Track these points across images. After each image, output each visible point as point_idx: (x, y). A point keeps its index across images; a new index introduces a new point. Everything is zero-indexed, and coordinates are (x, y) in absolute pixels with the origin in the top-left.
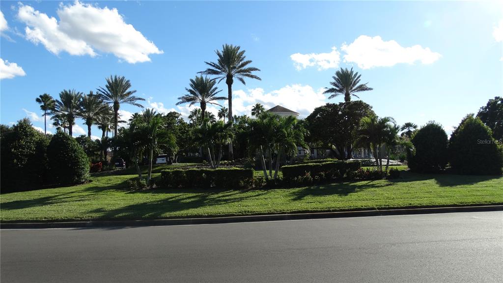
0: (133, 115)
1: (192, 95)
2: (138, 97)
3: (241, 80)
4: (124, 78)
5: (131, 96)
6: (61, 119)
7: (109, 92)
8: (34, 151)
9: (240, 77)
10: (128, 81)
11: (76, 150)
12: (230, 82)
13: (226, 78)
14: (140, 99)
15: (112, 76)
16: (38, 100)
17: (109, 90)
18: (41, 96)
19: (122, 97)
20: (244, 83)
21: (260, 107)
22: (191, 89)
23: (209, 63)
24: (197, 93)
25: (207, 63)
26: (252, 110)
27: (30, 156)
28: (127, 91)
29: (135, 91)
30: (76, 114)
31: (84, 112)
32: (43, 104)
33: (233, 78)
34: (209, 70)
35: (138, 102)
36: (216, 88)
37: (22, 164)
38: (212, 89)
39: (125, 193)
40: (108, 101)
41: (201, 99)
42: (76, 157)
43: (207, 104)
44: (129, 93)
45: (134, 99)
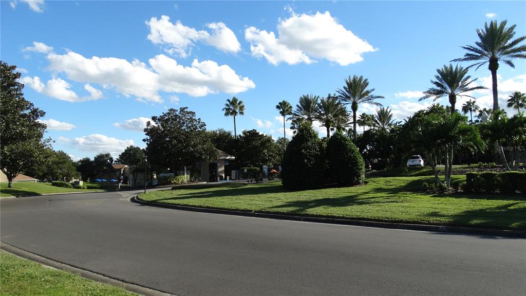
0: (361, 116)
1: (439, 88)
2: (377, 95)
3: (509, 63)
4: (361, 77)
5: (370, 94)
6: (297, 123)
7: (347, 93)
8: (318, 151)
9: (508, 59)
10: (366, 80)
11: (353, 150)
12: (494, 67)
13: (488, 63)
14: (378, 97)
15: (350, 77)
16: (278, 107)
17: (347, 91)
18: (280, 103)
19: (361, 97)
20: (512, 65)
21: (520, 96)
22: (437, 81)
23: (466, 47)
24: (446, 85)
25: (465, 48)
26: (509, 100)
27: (316, 156)
28: (365, 90)
29: (373, 90)
30: (315, 118)
31: (323, 115)
32: (281, 110)
33: (499, 62)
34: (468, 55)
35: (375, 100)
36: (468, 77)
37: (311, 164)
38: (463, 78)
39: (429, 196)
40: (347, 102)
41: (450, 91)
42: (355, 157)
43: (457, 96)
44: (368, 92)
45: (372, 97)
